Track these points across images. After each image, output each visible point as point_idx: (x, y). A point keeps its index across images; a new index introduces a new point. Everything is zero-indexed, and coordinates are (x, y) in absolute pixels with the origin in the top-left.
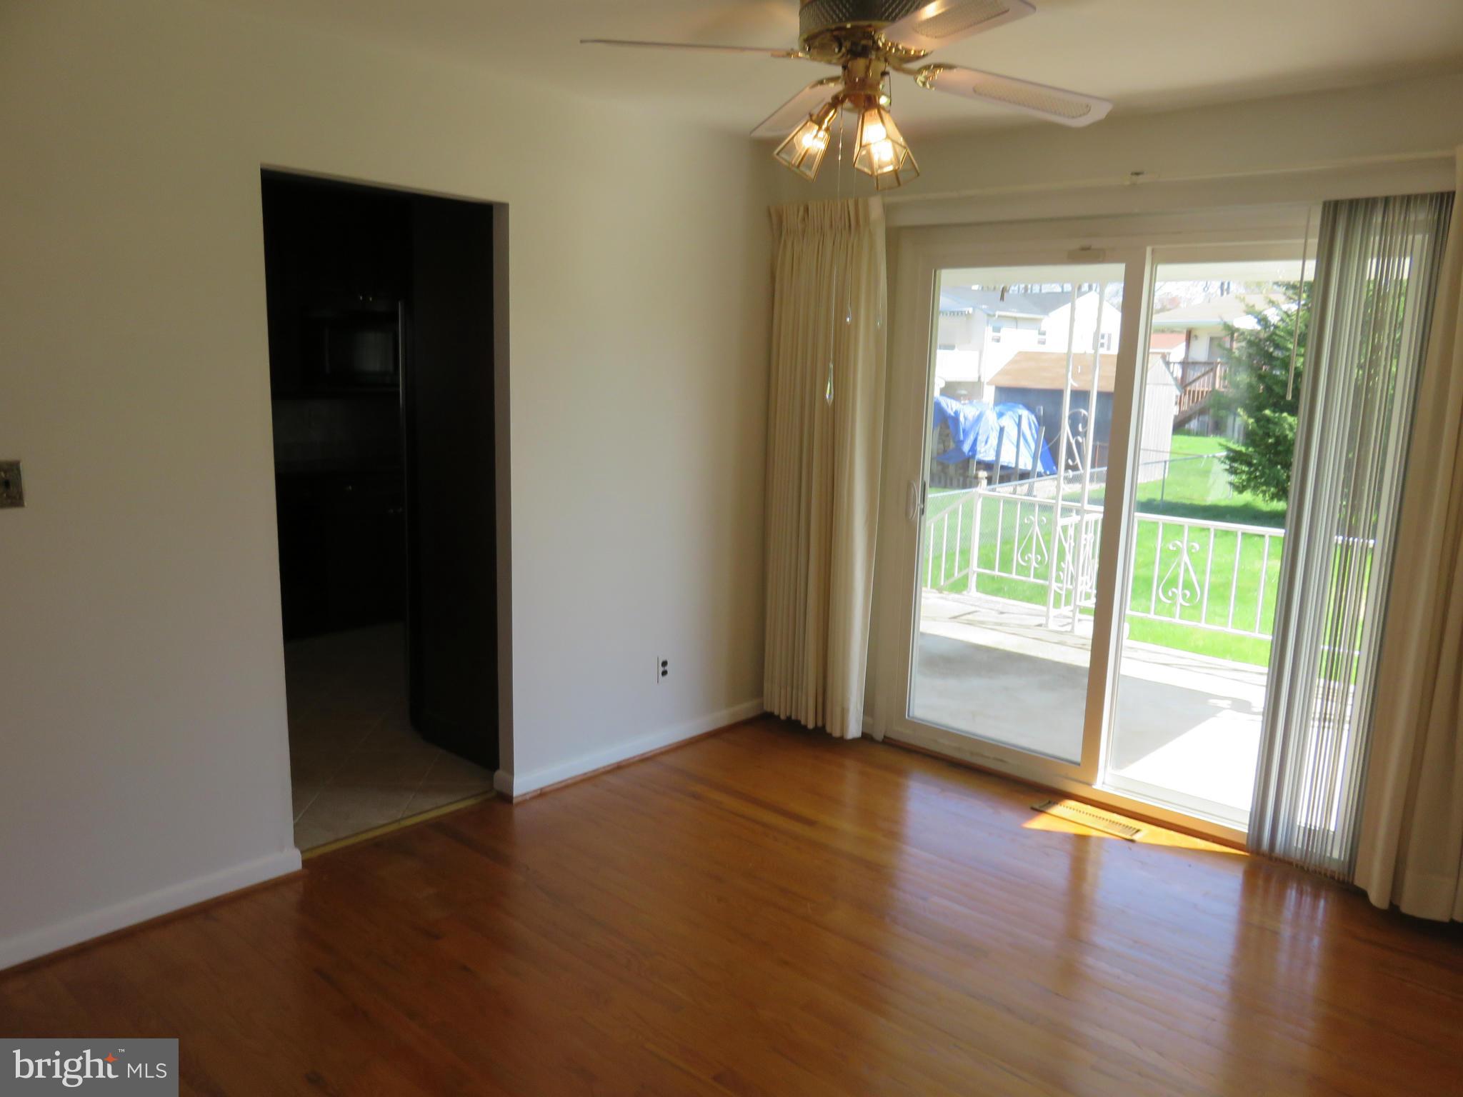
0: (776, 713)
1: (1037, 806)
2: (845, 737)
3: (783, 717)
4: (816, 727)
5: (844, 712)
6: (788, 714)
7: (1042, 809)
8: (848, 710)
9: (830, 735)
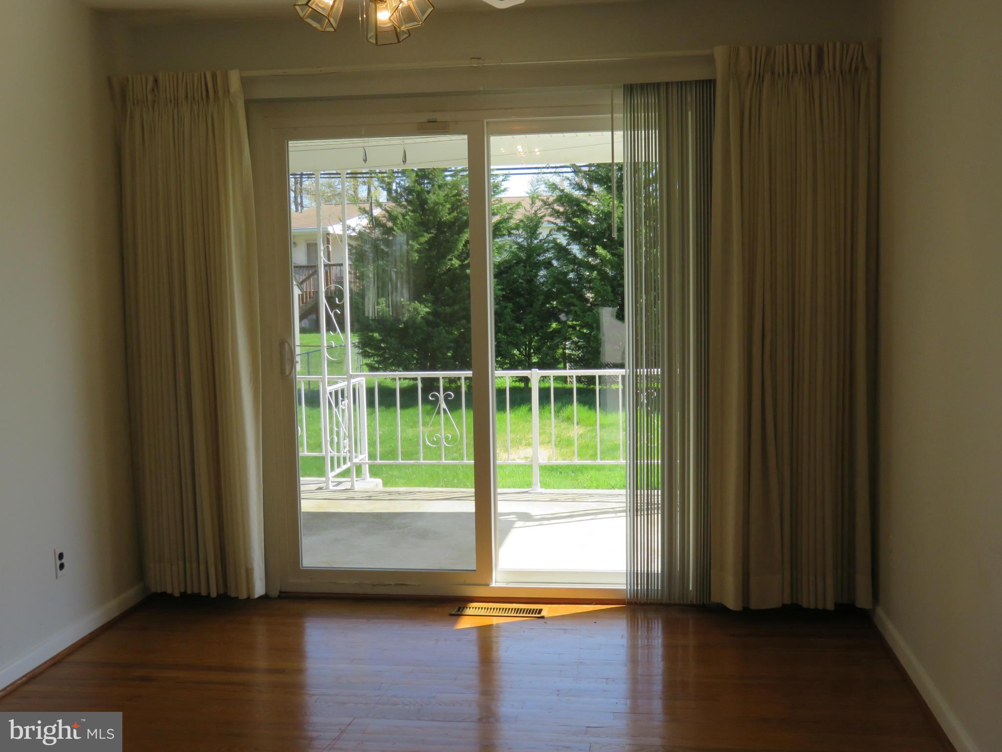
0: (169, 591)
1: (453, 612)
2: (252, 597)
3: (177, 594)
4: (218, 596)
5: (249, 572)
6: (182, 590)
7: (459, 613)
8: (252, 569)
9: (236, 599)
